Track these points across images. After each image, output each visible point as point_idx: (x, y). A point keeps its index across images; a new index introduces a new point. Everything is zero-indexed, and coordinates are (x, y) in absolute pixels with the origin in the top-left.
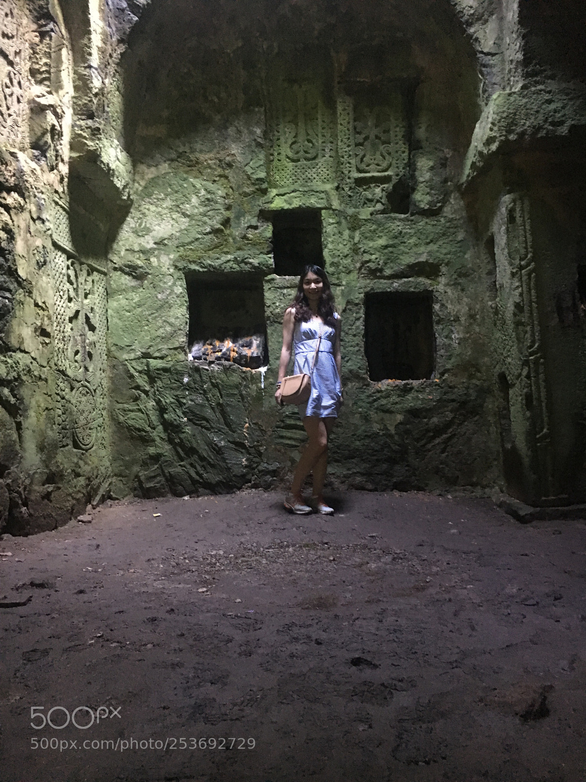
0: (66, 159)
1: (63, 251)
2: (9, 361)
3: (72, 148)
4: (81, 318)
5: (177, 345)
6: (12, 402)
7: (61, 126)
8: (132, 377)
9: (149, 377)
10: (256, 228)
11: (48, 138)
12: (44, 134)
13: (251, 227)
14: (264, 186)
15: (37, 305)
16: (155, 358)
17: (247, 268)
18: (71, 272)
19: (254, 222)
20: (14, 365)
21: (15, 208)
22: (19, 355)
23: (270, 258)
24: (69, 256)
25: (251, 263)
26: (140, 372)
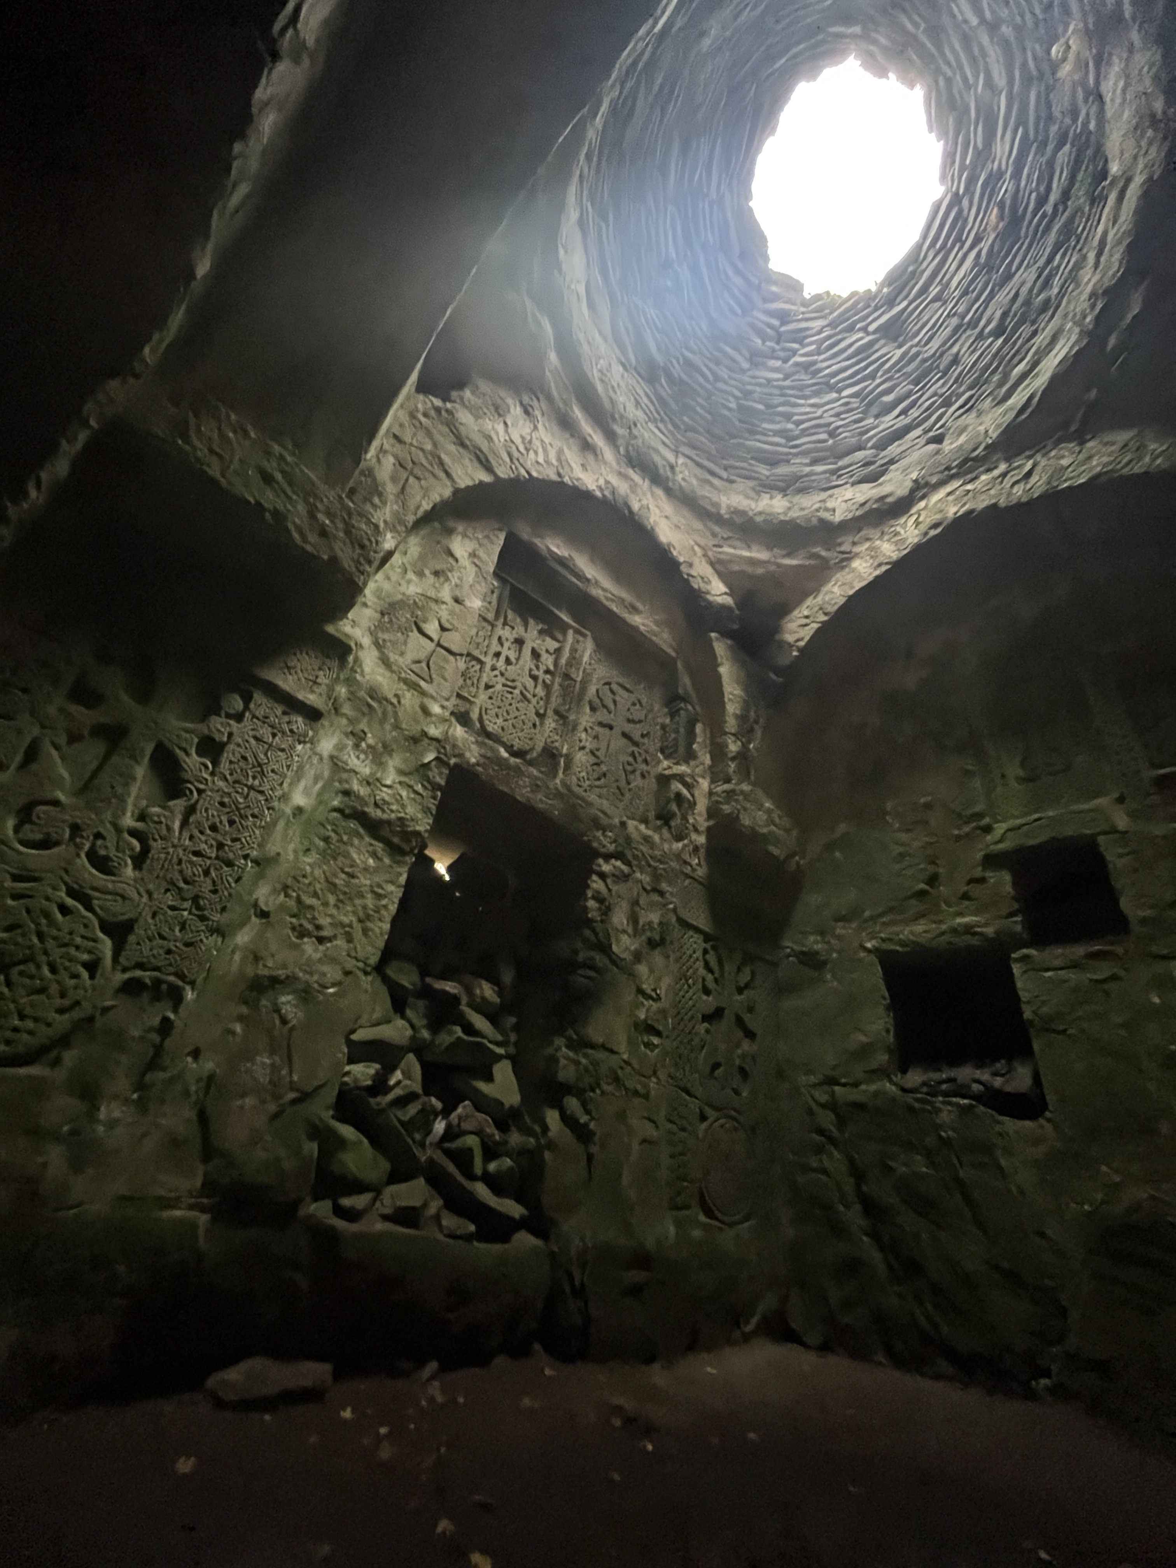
0: (702, 829)
1: (697, 930)
2: (584, 1061)
3: (710, 816)
4: (728, 1018)
5: (874, 1065)
6: (582, 1121)
7: (693, 795)
8: (811, 1112)
9: (837, 1115)
10: (982, 880)
11: (674, 807)
12: (668, 801)
13: (972, 881)
14: (987, 820)
15: (640, 991)
16: (844, 1085)
17: (975, 941)
18: (712, 958)
19: (978, 872)
20: (591, 1067)
21: (613, 875)
22: (601, 1055)
23: (1016, 922)
24: (707, 938)
25: (981, 934)
26: (823, 1106)
